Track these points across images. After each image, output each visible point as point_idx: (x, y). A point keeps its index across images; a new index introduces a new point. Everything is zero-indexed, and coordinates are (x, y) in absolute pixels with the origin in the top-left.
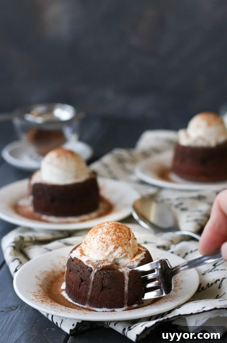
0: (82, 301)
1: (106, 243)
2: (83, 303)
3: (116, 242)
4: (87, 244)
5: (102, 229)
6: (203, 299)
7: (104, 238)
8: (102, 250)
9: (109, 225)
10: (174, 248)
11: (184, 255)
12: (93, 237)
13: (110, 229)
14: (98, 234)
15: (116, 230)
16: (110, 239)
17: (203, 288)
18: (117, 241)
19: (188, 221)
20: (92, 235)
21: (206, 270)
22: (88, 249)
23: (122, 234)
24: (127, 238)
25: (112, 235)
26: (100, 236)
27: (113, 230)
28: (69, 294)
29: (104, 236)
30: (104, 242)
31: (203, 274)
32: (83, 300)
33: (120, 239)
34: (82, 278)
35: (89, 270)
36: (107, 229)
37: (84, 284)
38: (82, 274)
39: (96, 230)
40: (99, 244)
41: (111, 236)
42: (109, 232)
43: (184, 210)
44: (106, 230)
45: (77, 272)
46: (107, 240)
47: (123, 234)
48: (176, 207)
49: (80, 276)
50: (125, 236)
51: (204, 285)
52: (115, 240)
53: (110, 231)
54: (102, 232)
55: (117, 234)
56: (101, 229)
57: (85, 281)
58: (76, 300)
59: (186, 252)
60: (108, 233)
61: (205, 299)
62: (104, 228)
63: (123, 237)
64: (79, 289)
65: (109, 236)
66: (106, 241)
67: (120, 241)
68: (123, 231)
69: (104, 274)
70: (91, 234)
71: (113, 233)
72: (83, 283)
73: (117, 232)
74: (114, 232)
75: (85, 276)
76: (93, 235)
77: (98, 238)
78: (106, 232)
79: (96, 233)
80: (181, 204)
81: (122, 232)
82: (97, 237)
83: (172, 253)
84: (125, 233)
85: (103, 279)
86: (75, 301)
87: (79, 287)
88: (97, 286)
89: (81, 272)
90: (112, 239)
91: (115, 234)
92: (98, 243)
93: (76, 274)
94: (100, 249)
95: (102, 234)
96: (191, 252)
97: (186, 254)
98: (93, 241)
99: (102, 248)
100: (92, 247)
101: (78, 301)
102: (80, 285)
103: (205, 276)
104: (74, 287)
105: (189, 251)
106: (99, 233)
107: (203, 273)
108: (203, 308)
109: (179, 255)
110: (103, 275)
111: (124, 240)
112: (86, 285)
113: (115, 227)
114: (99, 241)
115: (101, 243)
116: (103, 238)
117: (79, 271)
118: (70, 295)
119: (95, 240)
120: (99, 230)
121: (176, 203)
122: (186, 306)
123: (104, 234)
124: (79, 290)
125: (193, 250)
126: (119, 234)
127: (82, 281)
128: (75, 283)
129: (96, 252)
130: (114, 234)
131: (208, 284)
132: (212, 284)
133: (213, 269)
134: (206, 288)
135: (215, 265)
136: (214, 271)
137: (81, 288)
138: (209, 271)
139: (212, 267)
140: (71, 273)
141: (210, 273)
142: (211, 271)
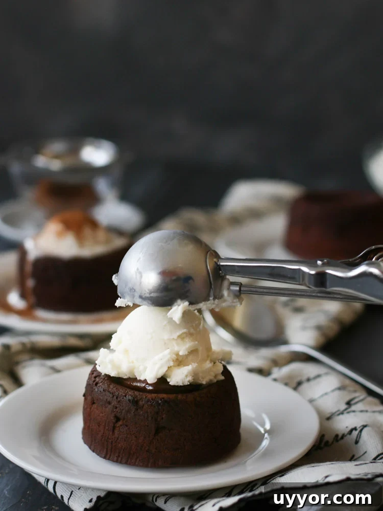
0: (119, 456)
2: (120, 459)
6: (326, 462)
10: (277, 373)
11: (294, 385)
17: (327, 442)
19: (304, 328)
21: (334, 410)
28: (91, 445)
31: (328, 419)
32: (119, 453)
34: (118, 415)
35: (129, 400)
37: (121, 425)
38: (116, 408)
43: (298, 310)
45: (107, 405)
49: (113, 411)
51: (329, 437)
57: (124, 419)
58: (107, 454)
59: (298, 379)
61: (330, 461)
64: (113, 435)
69: (160, 404)
72: (120, 423)
75: (124, 411)
80: (293, 300)
83: (275, 380)
85: (157, 413)
86: (103, 456)
87: (113, 431)
88: (148, 426)
89: (114, 403)
93: (106, 407)
96: (308, 380)
97: (299, 384)
101: (110, 456)
102: (114, 428)
103: (330, 421)
104: (102, 431)
105: (304, 378)
107: (328, 415)
108: (326, 477)
109: (286, 384)
110: (157, 407)
112: (127, 426)
117: (109, 403)
118: (92, 447)
122: (296, 472)
124: (113, 437)
125: (312, 375)
127: (118, 419)
128: (103, 424)
131: (337, 436)
132: (343, 436)
133: (346, 409)
134: (332, 443)
135: (349, 403)
136: (348, 413)
137: (116, 432)
138: (338, 413)
139: (343, 407)
140: (95, 406)
141: (341, 416)
142: (342, 413)
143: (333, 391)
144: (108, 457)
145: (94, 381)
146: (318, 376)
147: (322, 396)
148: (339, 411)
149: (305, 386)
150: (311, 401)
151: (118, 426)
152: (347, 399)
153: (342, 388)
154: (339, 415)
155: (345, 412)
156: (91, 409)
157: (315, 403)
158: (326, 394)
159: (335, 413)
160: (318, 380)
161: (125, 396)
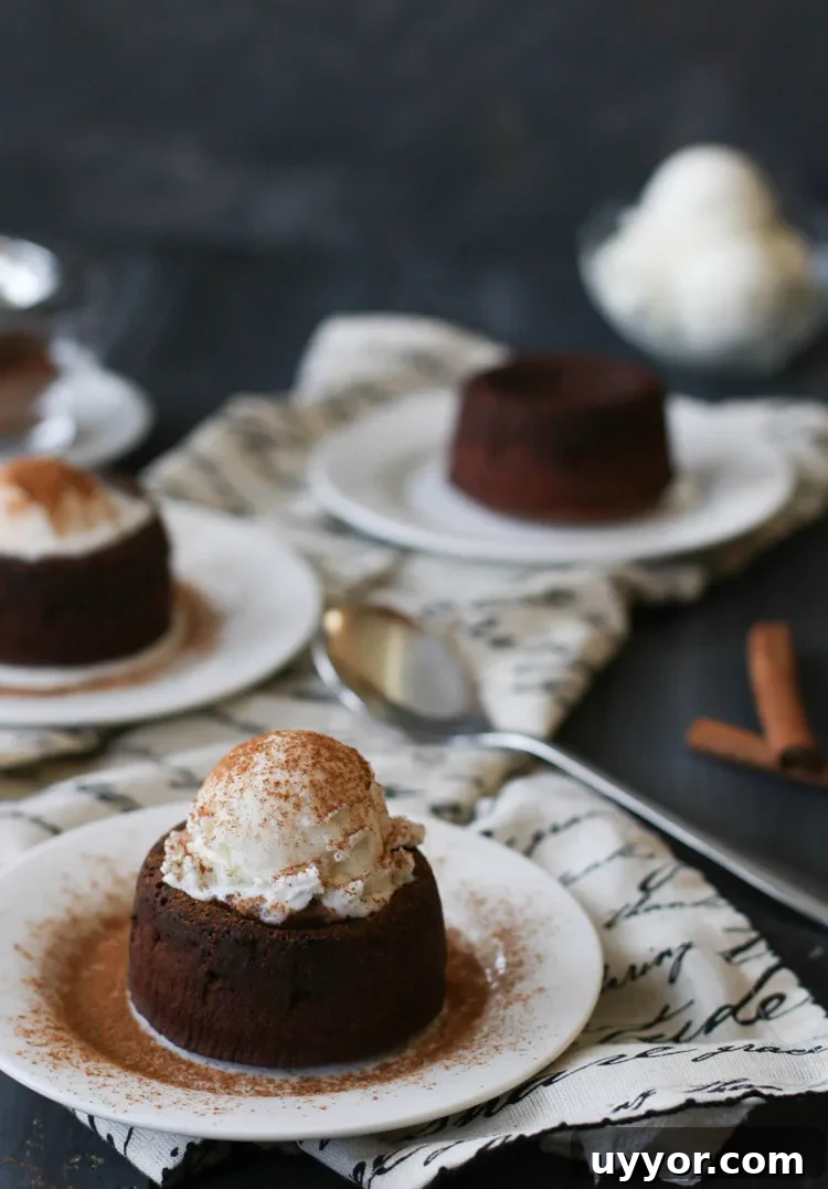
0: (216, 1046)
1: (293, 800)
2: (217, 1051)
3: (327, 791)
4: (213, 814)
5: (267, 754)
7: (283, 782)
8: (280, 824)
9: (288, 739)
10: (489, 814)
11: (526, 841)
12: (238, 784)
13: (298, 752)
14: (254, 770)
15: (318, 753)
16: (306, 782)
17: (614, 980)
18: (329, 788)
19: (520, 689)
20: (230, 777)
21: (617, 905)
22: (223, 828)
23: (341, 765)
24: (361, 778)
25: (310, 768)
26: (265, 777)
27: (307, 753)
29: (280, 776)
30: (286, 797)
31: (610, 925)
32: (217, 1039)
33: (339, 780)
34: (214, 969)
36: (286, 751)
37: (220, 989)
38: (210, 954)
39: (244, 762)
40: (267, 805)
41: (305, 772)
42: (296, 761)
43: (502, 643)
44: (282, 757)
45: (189, 947)
46: (298, 790)
47: (345, 765)
48: (477, 632)
49: (202, 961)
50: (351, 772)
51: (619, 973)
52: (324, 785)
53: (299, 757)
54: (270, 764)
55: (327, 765)
56: (263, 754)
57: (226, 977)
59: (532, 831)
60: (291, 764)
62: (273, 751)
63: (347, 776)
64: (203, 1007)
65: (298, 772)
66: (291, 793)
67: (339, 789)
68: (341, 755)
70: (225, 779)
71: (310, 762)
72: (217, 985)
73: (323, 760)
74: (313, 758)
75: (225, 962)
76: (236, 778)
77: (262, 786)
78: (287, 762)
79: (245, 769)
80: (491, 623)
81: (340, 759)
82: (255, 783)
83: (488, 834)
84: (351, 762)
87: (204, 999)
89: (205, 944)
90: (311, 781)
91: (318, 766)
92: (263, 801)
93: (186, 952)
94: (273, 823)
95: (274, 770)
96: (555, 829)
97: (538, 838)
98: (241, 797)
99: (280, 818)
100: (240, 822)
102: (206, 991)
103: (615, 931)
104: (180, 997)
105: (546, 826)
106: (258, 769)
107: (608, 918)
108: (645, 1095)
109: (511, 843)
111: (352, 785)
112: (232, 991)
113: (313, 744)
114: (265, 795)
115: (272, 801)
116: (277, 784)
119: (248, 794)
120: (255, 759)
121: (473, 618)
123: (278, 771)
124: (204, 1010)
125: (561, 820)
126: (332, 764)
127: (213, 977)
128: (182, 984)
129: (258, 836)
130: (314, 765)
131: (633, 968)
132: (646, 968)
133: (641, 902)
134: (624, 983)
135: (644, 887)
136: (647, 910)
137: (211, 999)
138: (627, 911)
139: (637, 896)
140: (161, 946)
141: (634, 920)
142: (634, 913)
143: (610, 859)
144: (193, 1046)
145: (157, 895)
146: (574, 821)
147: (588, 870)
148: (627, 906)
149: (549, 844)
150: (566, 881)
151: (214, 989)
152: (641, 877)
153: (626, 851)
154: (629, 916)
155: (641, 909)
156: (152, 949)
157: (576, 886)
158: (596, 865)
159: (621, 911)
160: (574, 828)
161: (228, 932)
